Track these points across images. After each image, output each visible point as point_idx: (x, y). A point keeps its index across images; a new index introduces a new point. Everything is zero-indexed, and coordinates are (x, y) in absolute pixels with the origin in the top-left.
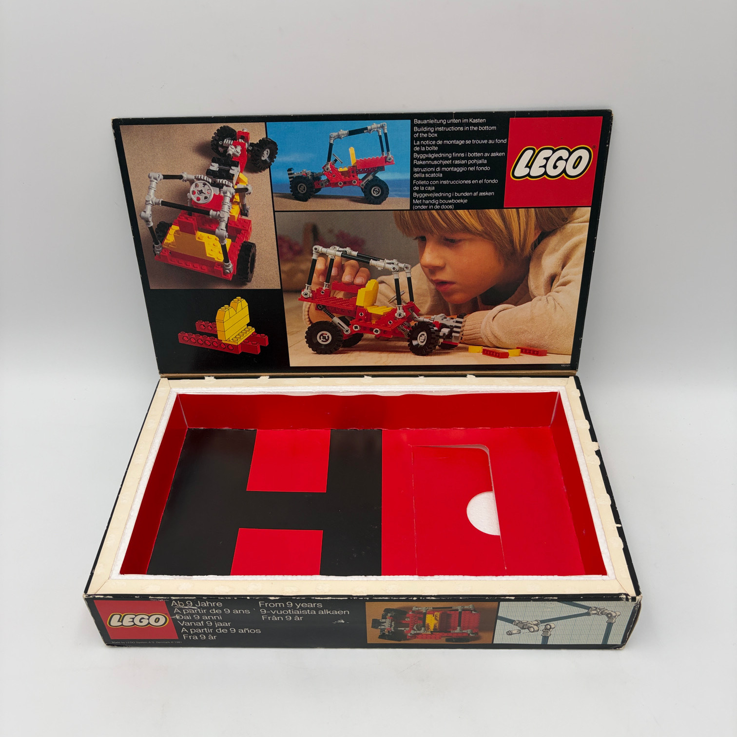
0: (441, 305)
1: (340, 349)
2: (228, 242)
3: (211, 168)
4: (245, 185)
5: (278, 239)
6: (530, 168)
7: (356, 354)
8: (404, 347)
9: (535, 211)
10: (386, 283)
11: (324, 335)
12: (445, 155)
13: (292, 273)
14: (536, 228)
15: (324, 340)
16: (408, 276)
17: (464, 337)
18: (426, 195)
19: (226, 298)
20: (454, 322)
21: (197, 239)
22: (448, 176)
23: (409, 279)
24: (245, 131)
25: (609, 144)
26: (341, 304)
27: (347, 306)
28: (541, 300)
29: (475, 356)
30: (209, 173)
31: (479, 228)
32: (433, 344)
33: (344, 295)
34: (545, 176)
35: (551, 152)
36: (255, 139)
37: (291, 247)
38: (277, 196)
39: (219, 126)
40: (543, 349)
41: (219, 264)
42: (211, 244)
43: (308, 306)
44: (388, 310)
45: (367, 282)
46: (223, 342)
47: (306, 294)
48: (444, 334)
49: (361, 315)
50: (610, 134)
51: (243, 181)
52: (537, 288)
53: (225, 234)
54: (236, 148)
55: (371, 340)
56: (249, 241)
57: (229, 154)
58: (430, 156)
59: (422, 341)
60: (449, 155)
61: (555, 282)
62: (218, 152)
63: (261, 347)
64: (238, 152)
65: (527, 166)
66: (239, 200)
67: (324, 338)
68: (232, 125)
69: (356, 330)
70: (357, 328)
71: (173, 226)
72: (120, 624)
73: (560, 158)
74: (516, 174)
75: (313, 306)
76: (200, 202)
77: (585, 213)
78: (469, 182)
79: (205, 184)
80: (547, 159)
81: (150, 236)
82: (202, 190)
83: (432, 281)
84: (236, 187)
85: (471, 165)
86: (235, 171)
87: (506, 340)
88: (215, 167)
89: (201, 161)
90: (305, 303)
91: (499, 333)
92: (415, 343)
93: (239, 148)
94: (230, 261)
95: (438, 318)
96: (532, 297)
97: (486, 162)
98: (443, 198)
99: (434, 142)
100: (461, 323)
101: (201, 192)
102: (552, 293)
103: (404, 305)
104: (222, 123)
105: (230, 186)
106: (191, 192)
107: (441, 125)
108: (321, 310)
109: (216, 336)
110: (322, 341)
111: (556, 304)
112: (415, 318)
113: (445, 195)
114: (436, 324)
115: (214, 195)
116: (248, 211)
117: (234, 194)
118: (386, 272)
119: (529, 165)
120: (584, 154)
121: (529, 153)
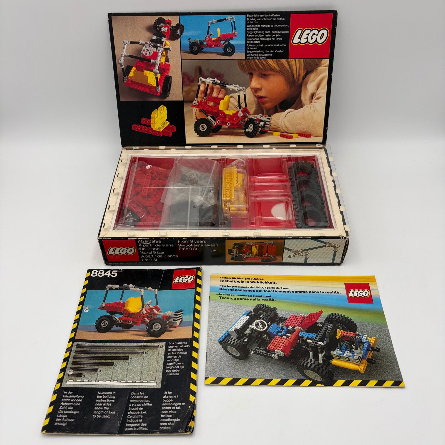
0: (260, 110)
1: (211, 134)
2: (159, 76)
3: (153, 38)
4: (168, 47)
5: (183, 74)
6: (300, 39)
7: (218, 137)
8: (242, 133)
9: (303, 60)
10: (233, 98)
11: (203, 126)
12: (261, 32)
13: (188, 92)
14: (304, 69)
15: (203, 129)
16: (244, 94)
17: (271, 127)
18: (252, 52)
19: (156, 106)
20: (266, 119)
21: (144, 74)
22: (263, 42)
23: (245, 95)
24: (170, 20)
25: (336, 27)
26: (212, 109)
27: (214, 110)
28: (307, 107)
29: (276, 138)
30: (152, 41)
31: (278, 68)
32: (256, 131)
33: (213, 104)
34: (307, 43)
35: (310, 31)
36: (174, 24)
37: (188, 79)
38: (183, 52)
39: (157, 17)
40: (309, 134)
41: (154, 87)
42: (151, 77)
43: (196, 110)
44: (234, 112)
45: (224, 97)
46: (154, 130)
47: (195, 104)
48: (262, 125)
49: (221, 115)
50: (337, 22)
51: (167, 45)
52: (305, 100)
53: (158, 71)
54: (165, 28)
55: (226, 129)
56: (169, 75)
57: (162, 31)
58: (254, 32)
59: (251, 129)
60: (263, 32)
61: (314, 97)
62: (156, 30)
63: (172, 132)
64: (166, 30)
65: (299, 38)
66: (165, 54)
67: (203, 127)
68: (163, 17)
69: (219, 123)
70: (219, 122)
71: (133, 68)
72: (113, 253)
73: (314, 34)
74: (294, 42)
75: (198, 109)
76: (147, 55)
77: (326, 62)
78: (273, 45)
79: (149, 46)
80: (308, 34)
81: (122, 73)
82: (148, 49)
83: (255, 96)
84: (164, 48)
85: (273, 37)
86: (164, 39)
87: (291, 129)
88: (155, 38)
89: (148, 35)
90: (194, 108)
91: (288, 125)
92: (247, 130)
93: (166, 28)
94: (159, 86)
95: (259, 117)
96: (303, 105)
97: (280, 36)
98: (260, 53)
99: (256, 26)
100: (269, 119)
101: (148, 50)
102: (313, 103)
103: (242, 109)
104: (159, 15)
105: (161, 47)
106: (143, 50)
107: (259, 17)
108: (202, 112)
109: (150, 126)
110: (202, 129)
111: (315, 109)
112: (248, 116)
113: (261, 52)
114: (257, 120)
115: (154, 51)
116: (169, 60)
117: (163, 51)
118: (234, 91)
119: (300, 37)
120: (325, 32)
121: (300, 32)
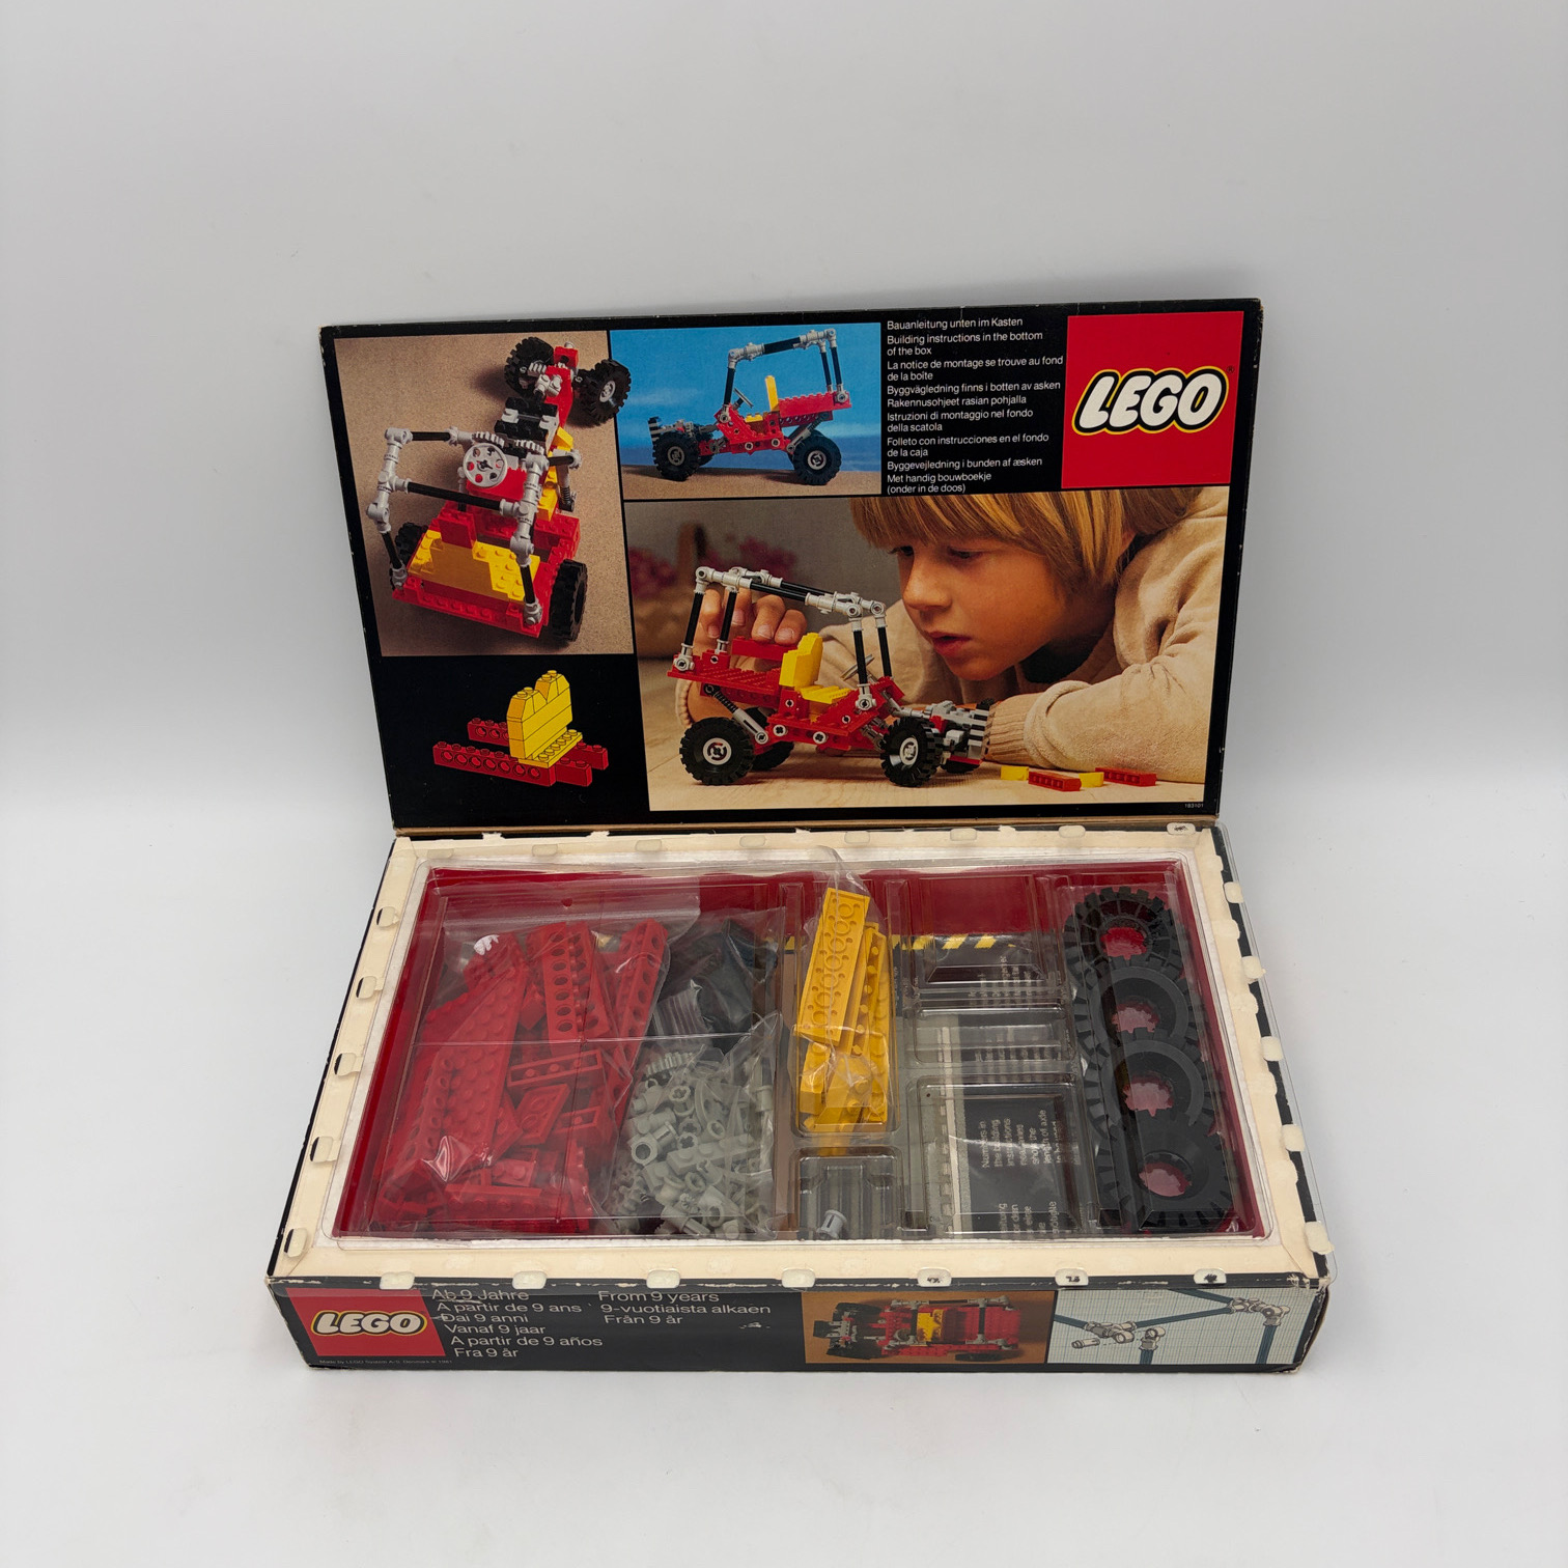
0: (945, 682)
1: (749, 774)
2: (534, 562)
3: (505, 418)
4: (569, 451)
5: (631, 555)
6: (1109, 410)
7: (779, 784)
8: (873, 770)
9: (1122, 494)
10: (837, 641)
11: (717, 747)
12: (947, 389)
13: (654, 623)
14: (1124, 529)
15: (717, 756)
16: (880, 626)
17: (991, 748)
18: (911, 466)
19: (527, 674)
20: (971, 717)
21: (475, 557)
22: (952, 428)
23: (882, 632)
24: (569, 347)
25: (1257, 362)
26: (750, 683)
27: (761, 686)
28: (1139, 671)
29: (1012, 788)
30: (501, 428)
31: (1016, 528)
32: (930, 762)
33: (757, 665)
34: (1138, 426)
35: (1148, 379)
36: (587, 362)
37: (654, 571)
38: (628, 472)
39: (520, 337)
40: (1147, 772)
41: (515, 605)
42: (502, 567)
44: (842, 693)
45: (799, 639)
46: (520, 761)
47: (682, 664)
48: (952, 742)
49: (789, 704)
50: (1260, 343)
51: (564, 444)
52: (1131, 647)
53: (529, 545)
54: (551, 378)
55: (809, 755)
56: (574, 559)
57: (539, 392)
58: (918, 390)
59: (910, 756)
60: (953, 389)
61: (1165, 635)
62: (518, 388)
63: (593, 770)
64: (555, 388)
65: (1103, 408)
66: (555, 481)
67: (717, 751)
68: (545, 337)
69: (780, 735)
70: (781, 732)
71: (430, 533)
73: (1166, 392)
74: (1084, 423)
75: (696, 686)
76: (482, 484)
77: (1218, 497)
78: (994, 439)
79: (491, 450)
80: (1142, 393)
81: (385, 551)
82: (485, 461)
83: (926, 635)
84: (550, 455)
85: (997, 408)
86: (550, 423)
87: (1073, 753)
88: (512, 416)
89: (484, 406)
90: (680, 681)
91: (1061, 741)
92: (894, 760)
93: (558, 381)
94: (537, 600)
95: (940, 710)
96: (1122, 666)
97: (1024, 400)
98: (944, 471)
99: (925, 364)
100: (984, 718)
101: (484, 465)
102: (1162, 658)
103: (874, 683)
104: (526, 331)
105: (539, 454)
106: (465, 466)
107: (938, 332)
108: (712, 694)
109: (507, 750)
110: (713, 758)
111: (1171, 679)
112: (895, 709)
113: (947, 465)
114: (935, 721)
115: (510, 470)
116: (572, 501)
117: (547, 468)
118: (838, 618)
119: (1108, 406)
120: (1212, 383)
121: (1106, 384)
